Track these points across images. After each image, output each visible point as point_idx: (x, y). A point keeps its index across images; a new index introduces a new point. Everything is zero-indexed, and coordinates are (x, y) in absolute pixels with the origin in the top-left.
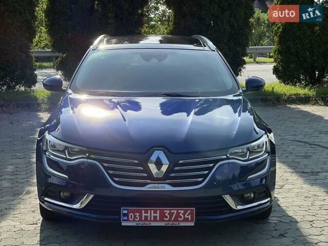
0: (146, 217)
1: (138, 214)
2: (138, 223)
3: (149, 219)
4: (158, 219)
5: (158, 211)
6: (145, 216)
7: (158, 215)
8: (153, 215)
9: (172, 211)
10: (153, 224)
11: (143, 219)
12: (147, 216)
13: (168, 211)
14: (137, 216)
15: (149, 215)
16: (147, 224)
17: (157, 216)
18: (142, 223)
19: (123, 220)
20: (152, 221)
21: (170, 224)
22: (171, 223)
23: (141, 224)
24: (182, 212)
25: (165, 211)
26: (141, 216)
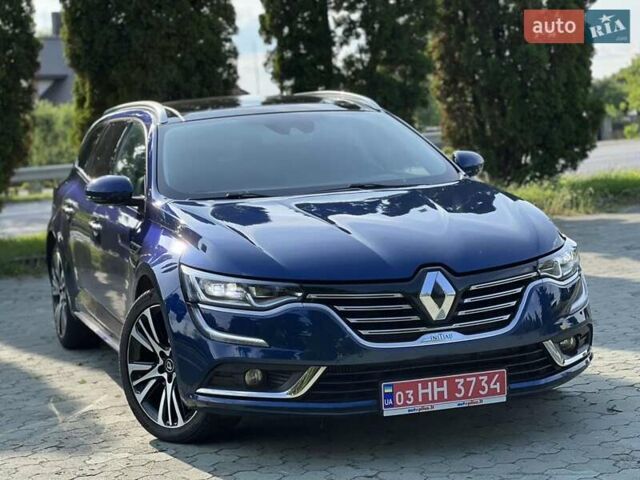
0: (425, 396)
1: (411, 392)
2: (412, 408)
3: (430, 399)
4: (446, 397)
5: (445, 382)
6: (423, 394)
7: (445, 389)
8: (436, 390)
9: (468, 379)
10: (439, 407)
11: (420, 400)
12: (427, 394)
13: (462, 381)
14: (410, 396)
15: (429, 391)
16: (428, 408)
17: (443, 392)
18: (418, 407)
19: (386, 407)
20: (435, 401)
21: (466, 403)
22: (467, 401)
23: (417, 409)
24: (485, 378)
25: (457, 381)
26: (415, 395)
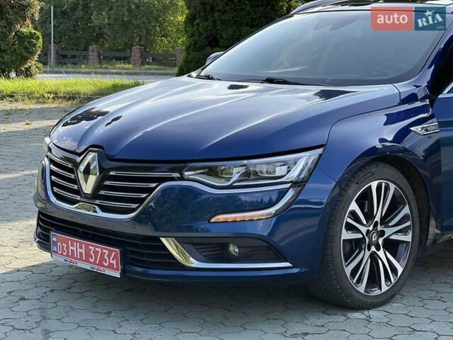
0: (73, 252)
1: (65, 246)
2: (66, 258)
3: (75, 256)
4: (84, 258)
5: (84, 246)
6: (71, 250)
7: (83, 251)
8: (79, 250)
9: (97, 249)
10: (79, 264)
11: (70, 254)
14: (65, 249)
15: (75, 249)
16: (74, 262)
18: (69, 259)
19: (53, 251)
20: (78, 259)
22: (96, 267)
24: (107, 252)
25: (90, 247)
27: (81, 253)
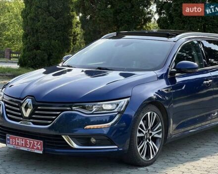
3: (19, 145)
4: (24, 146)
5: (24, 140)
9: (31, 141)
10: (22, 149)
14: (14, 142)
15: (19, 142)
16: (19, 148)
22: (30, 149)
23: (16, 147)
24: (36, 143)
25: (27, 141)
27: (22, 144)
